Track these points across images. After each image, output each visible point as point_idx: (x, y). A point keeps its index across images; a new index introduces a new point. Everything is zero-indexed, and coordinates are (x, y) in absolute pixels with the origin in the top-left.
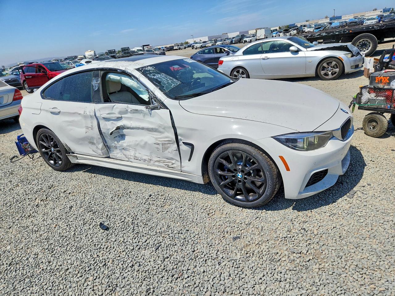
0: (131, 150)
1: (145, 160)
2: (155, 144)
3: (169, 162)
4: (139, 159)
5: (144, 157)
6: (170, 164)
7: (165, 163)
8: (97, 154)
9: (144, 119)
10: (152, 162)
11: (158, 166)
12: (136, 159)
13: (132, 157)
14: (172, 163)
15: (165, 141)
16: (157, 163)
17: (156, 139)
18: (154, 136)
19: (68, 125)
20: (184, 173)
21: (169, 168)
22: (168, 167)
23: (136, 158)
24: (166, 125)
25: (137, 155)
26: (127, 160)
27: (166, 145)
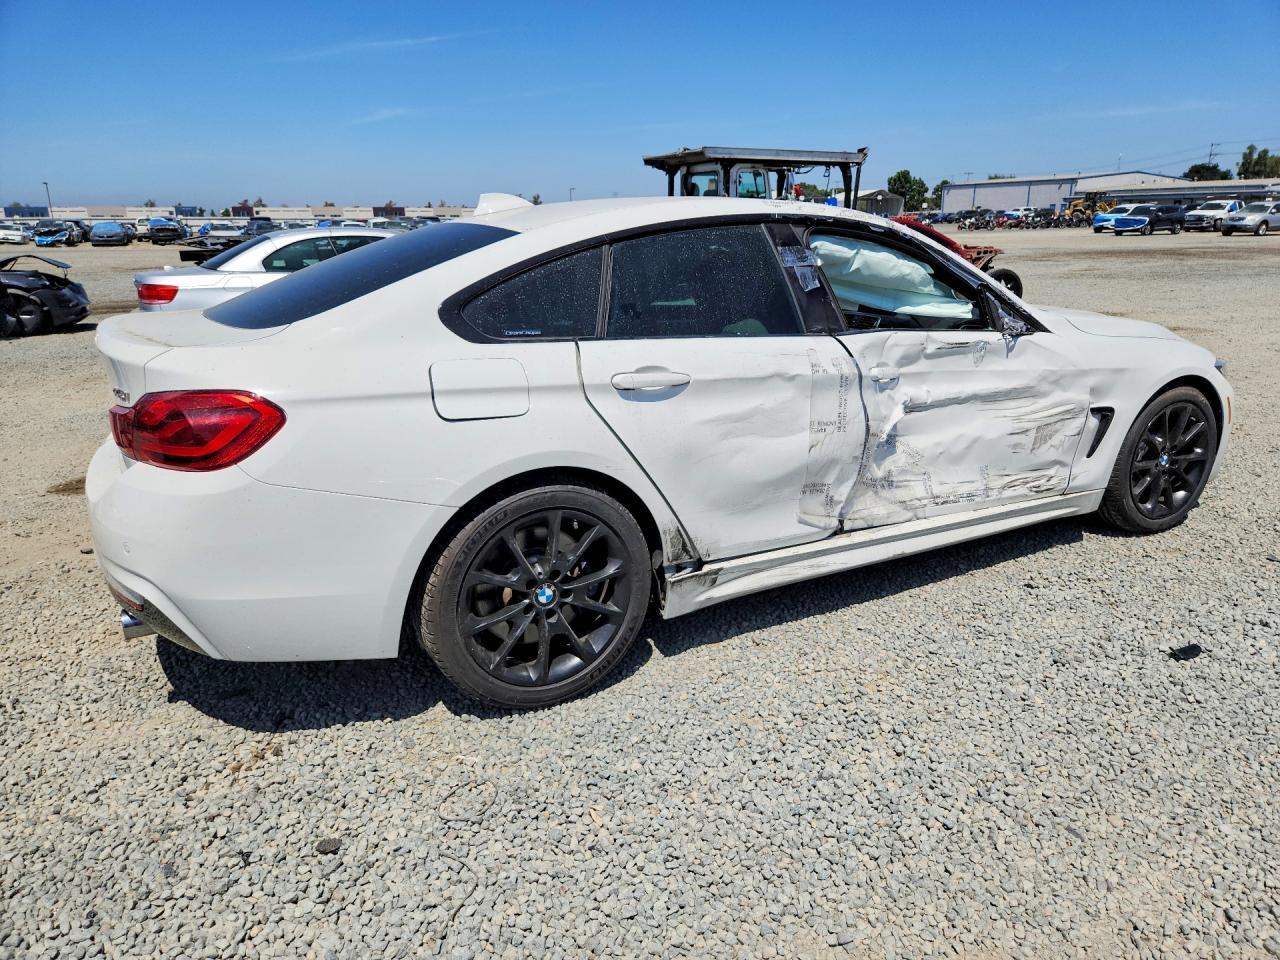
0: (912, 483)
1: (970, 496)
2: (1012, 434)
3: (1037, 479)
4: (952, 498)
5: (965, 489)
6: (1043, 481)
7: (1028, 485)
8: (816, 530)
9: (979, 368)
10: (994, 494)
11: (1013, 499)
12: (942, 504)
13: (925, 502)
14: (1047, 479)
15: (1051, 416)
16: (1008, 493)
17: (1018, 418)
18: (1007, 413)
19: (725, 436)
20: (1071, 496)
21: (1041, 495)
22: (1037, 492)
23: (939, 501)
24: (1073, 368)
25: (937, 490)
26: (909, 515)
27: (1050, 427)
